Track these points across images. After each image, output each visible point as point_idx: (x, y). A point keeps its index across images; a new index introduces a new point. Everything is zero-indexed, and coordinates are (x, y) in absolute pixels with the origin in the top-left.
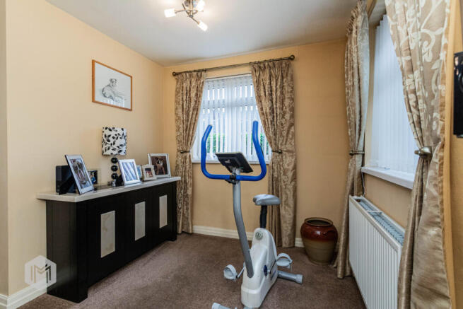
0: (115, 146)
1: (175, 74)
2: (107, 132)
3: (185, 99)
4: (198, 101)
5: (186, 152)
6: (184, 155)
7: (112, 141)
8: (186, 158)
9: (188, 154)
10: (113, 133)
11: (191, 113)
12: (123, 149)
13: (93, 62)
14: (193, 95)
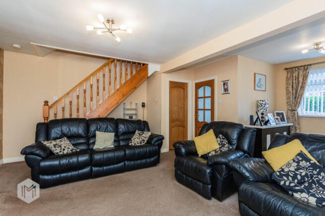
0: (264, 108)
1: (286, 69)
2: (261, 102)
3: (294, 82)
4: (304, 83)
5: (294, 110)
6: (293, 112)
7: (263, 106)
8: (294, 114)
9: (296, 112)
10: (264, 103)
11: (299, 90)
12: (268, 109)
13: (255, 74)
14: (301, 80)
